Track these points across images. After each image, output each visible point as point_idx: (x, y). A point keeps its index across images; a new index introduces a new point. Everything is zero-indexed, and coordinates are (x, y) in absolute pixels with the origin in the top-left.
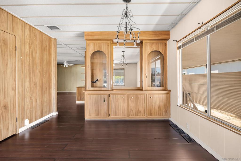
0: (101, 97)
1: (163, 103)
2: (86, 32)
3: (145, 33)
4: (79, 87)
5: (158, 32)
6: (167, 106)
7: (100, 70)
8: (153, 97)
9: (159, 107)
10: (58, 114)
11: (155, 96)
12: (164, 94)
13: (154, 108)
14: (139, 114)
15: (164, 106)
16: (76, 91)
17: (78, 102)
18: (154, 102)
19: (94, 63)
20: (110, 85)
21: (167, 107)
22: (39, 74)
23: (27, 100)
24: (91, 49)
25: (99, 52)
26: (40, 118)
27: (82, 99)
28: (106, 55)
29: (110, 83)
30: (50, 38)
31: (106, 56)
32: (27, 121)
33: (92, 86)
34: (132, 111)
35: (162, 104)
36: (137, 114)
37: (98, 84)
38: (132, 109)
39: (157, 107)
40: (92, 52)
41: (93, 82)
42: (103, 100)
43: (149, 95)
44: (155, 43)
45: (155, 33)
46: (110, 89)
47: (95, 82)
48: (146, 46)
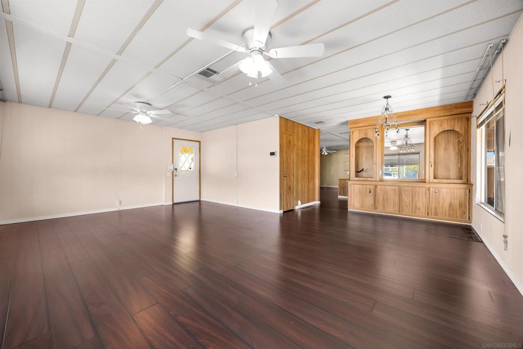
0: (366, 188)
1: (458, 201)
2: (350, 121)
3: (428, 110)
4: (341, 179)
5: (450, 105)
6: (465, 204)
7: (366, 158)
8: (439, 192)
9: (450, 206)
10: (321, 204)
11: (444, 191)
12: (460, 189)
13: (441, 205)
14: (418, 211)
15: (461, 205)
16: (338, 187)
17: (340, 197)
18: (441, 197)
19: (359, 147)
20: (378, 176)
21: (466, 206)
22: (306, 164)
23: (300, 186)
24: (356, 137)
25: (366, 139)
26: (308, 203)
27: (345, 193)
28: (374, 141)
29: (378, 173)
30: (314, 130)
31: (373, 143)
32: (299, 202)
33: (357, 176)
34: (407, 206)
35: (456, 202)
36: (414, 210)
37: (364, 174)
38: (407, 204)
39: (446, 205)
40: (356, 140)
41: (358, 172)
42: (368, 191)
43: (434, 189)
44: (447, 120)
45: (445, 108)
46: (378, 179)
47: (360, 172)
48: (432, 126)
